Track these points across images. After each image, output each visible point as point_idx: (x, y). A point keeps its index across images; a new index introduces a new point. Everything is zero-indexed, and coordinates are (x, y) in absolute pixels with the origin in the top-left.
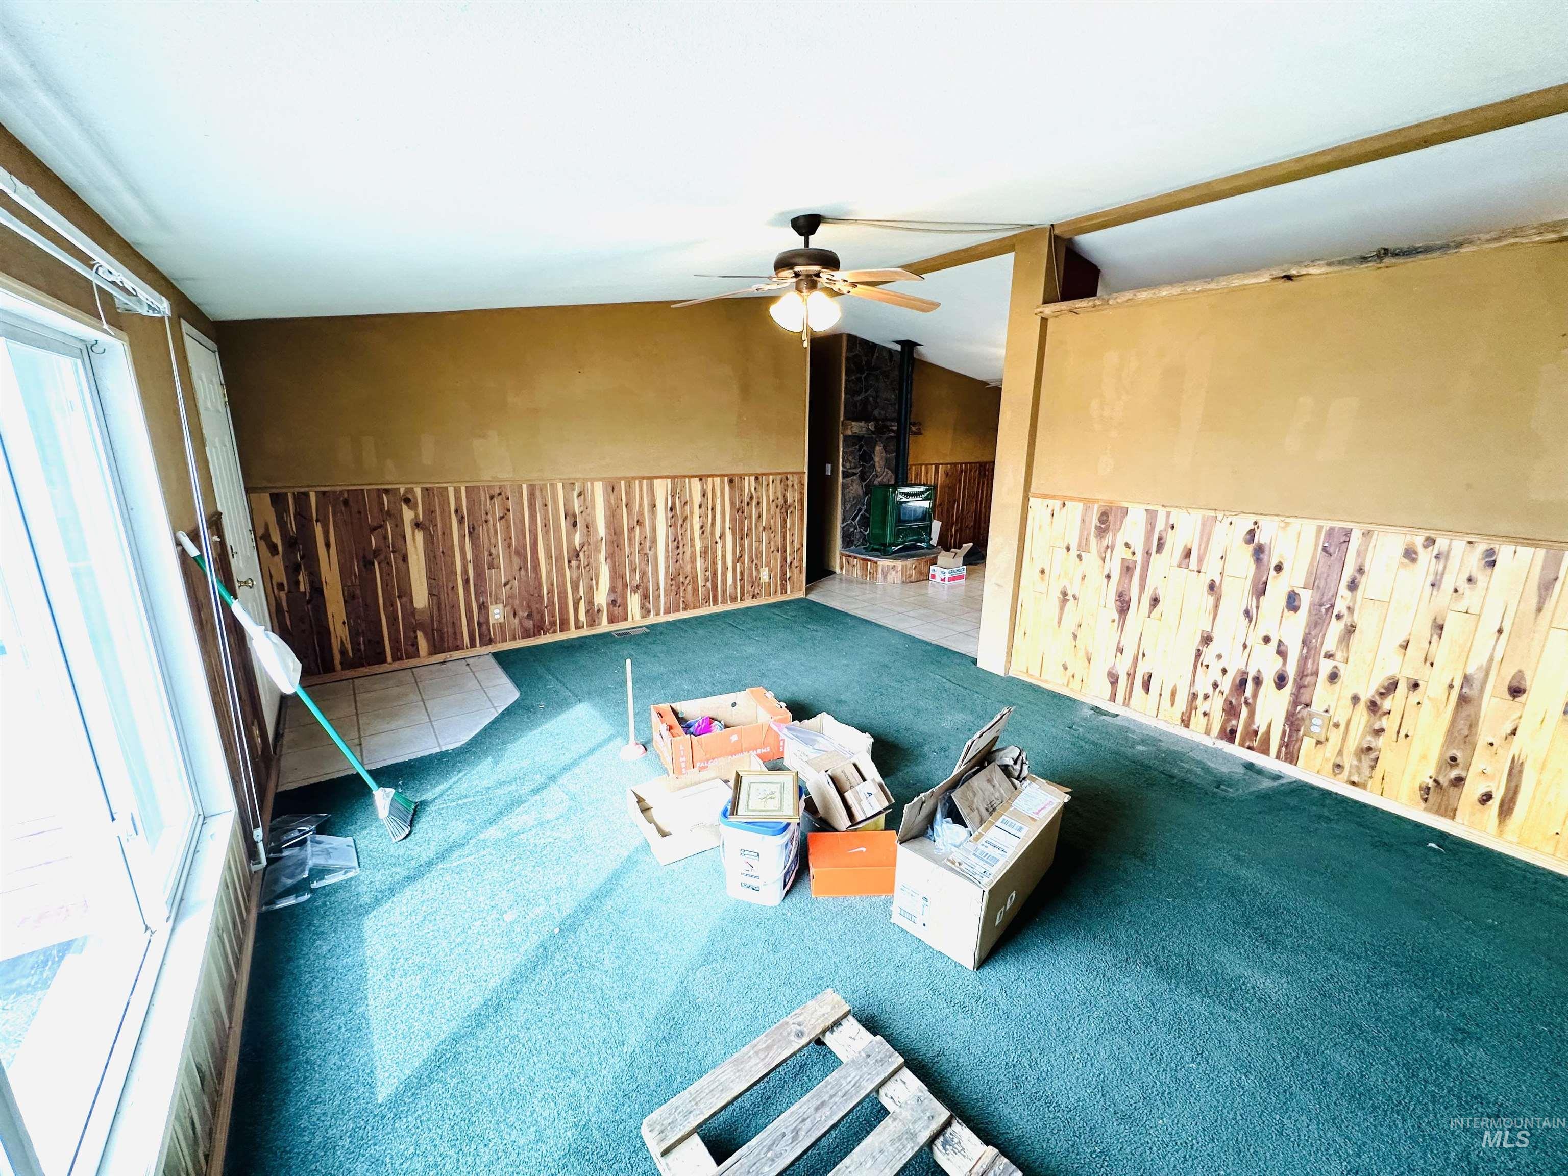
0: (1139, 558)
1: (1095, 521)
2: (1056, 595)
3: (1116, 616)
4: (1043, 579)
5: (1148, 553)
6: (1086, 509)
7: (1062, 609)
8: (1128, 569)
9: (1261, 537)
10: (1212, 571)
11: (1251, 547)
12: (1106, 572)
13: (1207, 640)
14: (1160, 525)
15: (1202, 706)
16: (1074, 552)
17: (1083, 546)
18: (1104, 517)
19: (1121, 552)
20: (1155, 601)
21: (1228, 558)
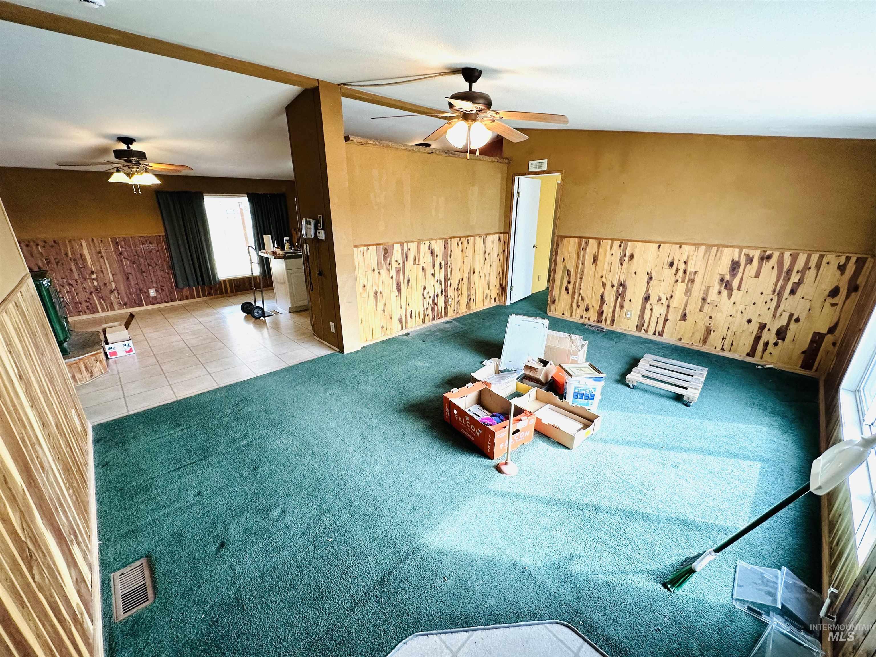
0: (401, 265)
1: (382, 253)
2: (372, 294)
3: (397, 293)
4: (364, 290)
5: (404, 262)
6: (378, 250)
7: (376, 301)
8: (398, 272)
9: (432, 247)
10: (422, 264)
11: (430, 251)
12: (391, 276)
13: (424, 289)
14: (406, 250)
15: (426, 313)
16: (377, 271)
17: (380, 267)
18: (386, 251)
19: (395, 265)
20: (409, 281)
21: (426, 257)
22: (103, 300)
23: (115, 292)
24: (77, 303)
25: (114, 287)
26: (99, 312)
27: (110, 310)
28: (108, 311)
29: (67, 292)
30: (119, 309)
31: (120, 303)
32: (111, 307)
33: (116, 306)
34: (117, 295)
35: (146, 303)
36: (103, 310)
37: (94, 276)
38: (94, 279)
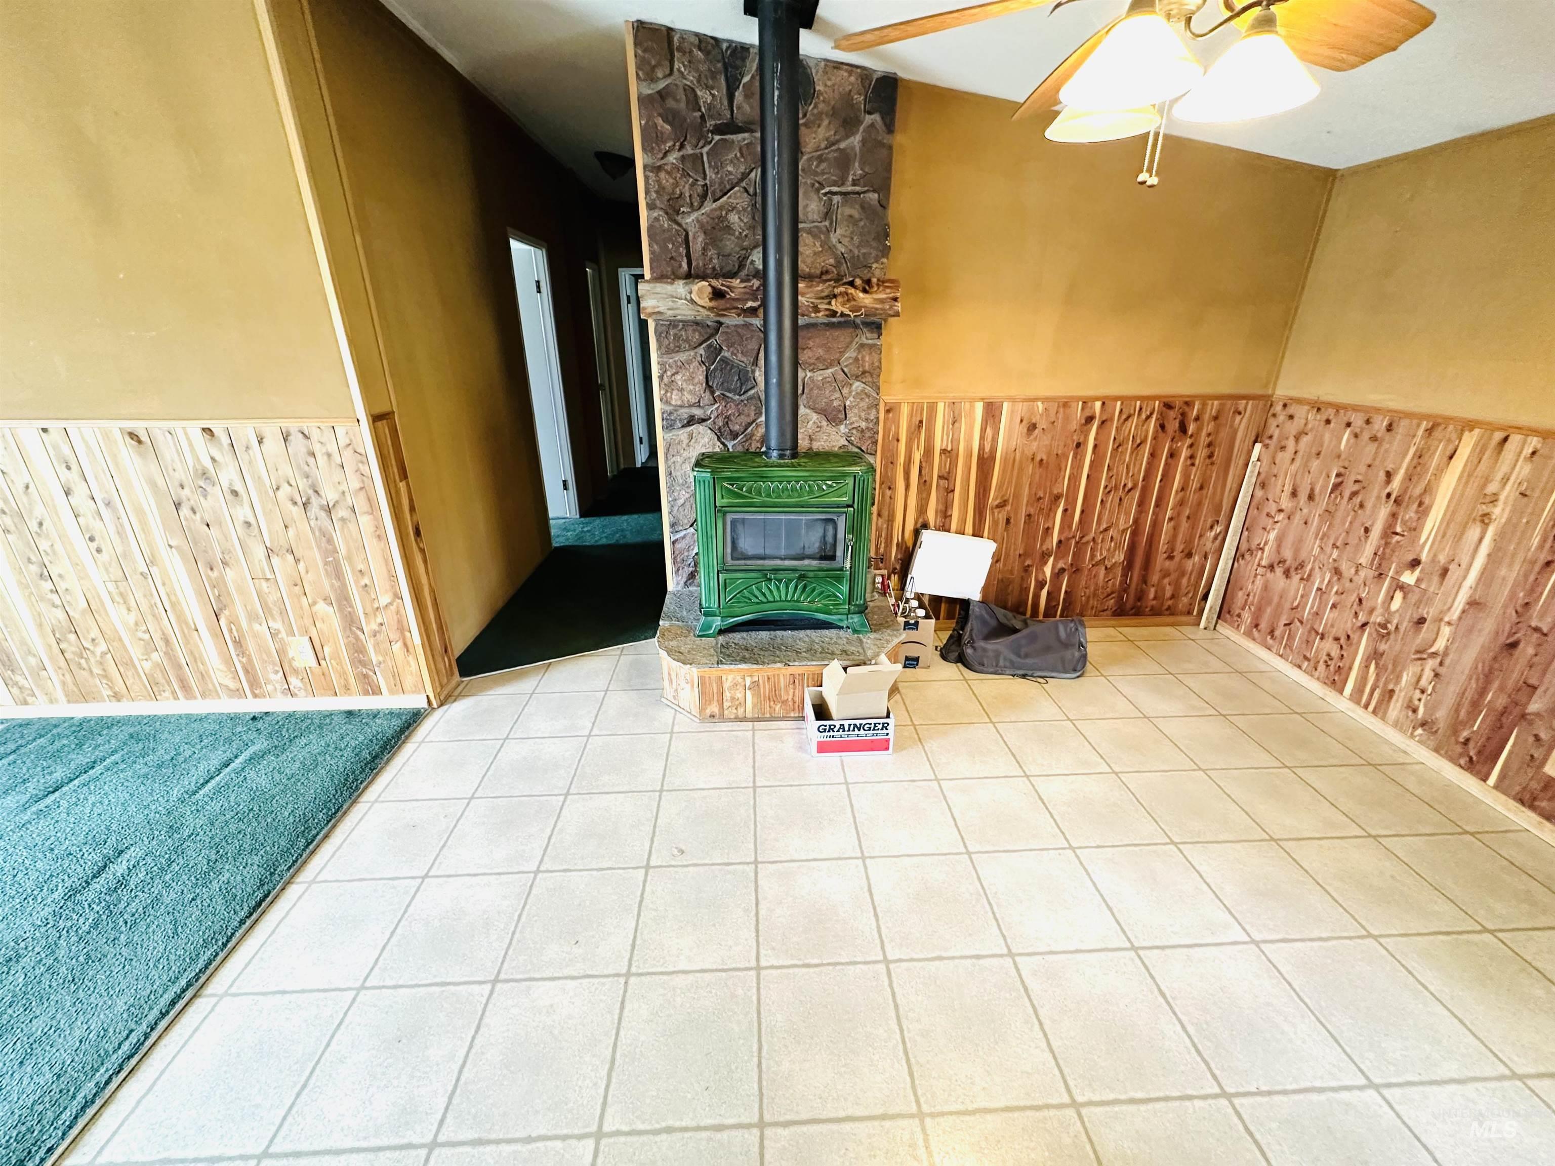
22: (1377, 664)
23: (1431, 664)
24: (1317, 633)
25: (1440, 645)
26: (1341, 692)
27: (1371, 708)
28: (1366, 707)
29: (1319, 589)
30: (1396, 725)
31: (1415, 711)
32: (1380, 702)
33: (1395, 709)
34: (1428, 674)
35: (1502, 777)
36: (1356, 698)
37: (1408, 578)
38: (1402, 587)
